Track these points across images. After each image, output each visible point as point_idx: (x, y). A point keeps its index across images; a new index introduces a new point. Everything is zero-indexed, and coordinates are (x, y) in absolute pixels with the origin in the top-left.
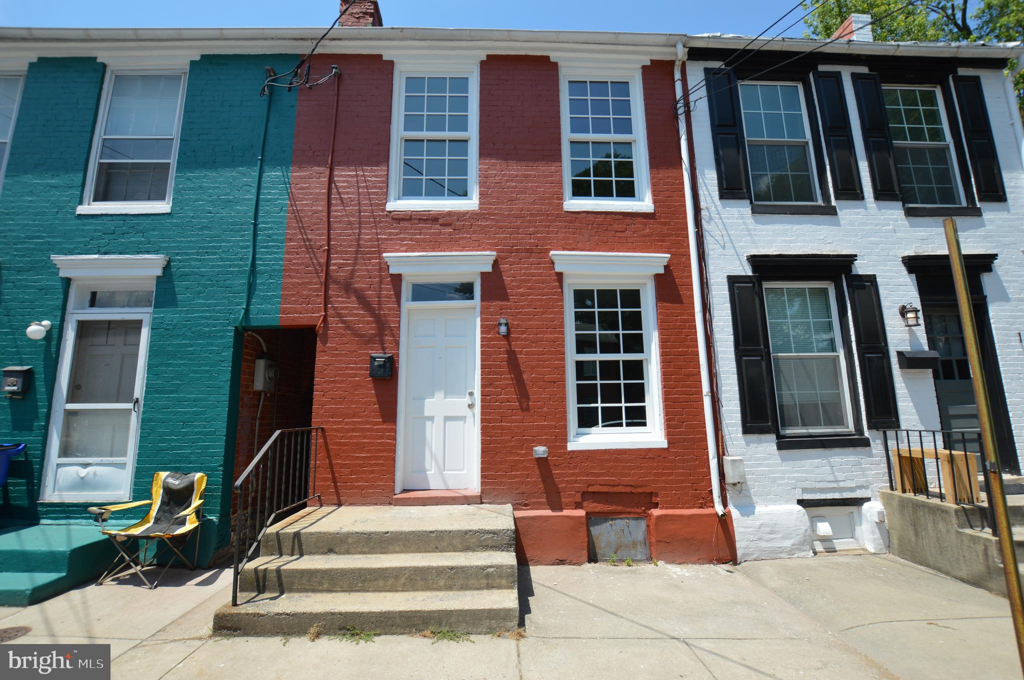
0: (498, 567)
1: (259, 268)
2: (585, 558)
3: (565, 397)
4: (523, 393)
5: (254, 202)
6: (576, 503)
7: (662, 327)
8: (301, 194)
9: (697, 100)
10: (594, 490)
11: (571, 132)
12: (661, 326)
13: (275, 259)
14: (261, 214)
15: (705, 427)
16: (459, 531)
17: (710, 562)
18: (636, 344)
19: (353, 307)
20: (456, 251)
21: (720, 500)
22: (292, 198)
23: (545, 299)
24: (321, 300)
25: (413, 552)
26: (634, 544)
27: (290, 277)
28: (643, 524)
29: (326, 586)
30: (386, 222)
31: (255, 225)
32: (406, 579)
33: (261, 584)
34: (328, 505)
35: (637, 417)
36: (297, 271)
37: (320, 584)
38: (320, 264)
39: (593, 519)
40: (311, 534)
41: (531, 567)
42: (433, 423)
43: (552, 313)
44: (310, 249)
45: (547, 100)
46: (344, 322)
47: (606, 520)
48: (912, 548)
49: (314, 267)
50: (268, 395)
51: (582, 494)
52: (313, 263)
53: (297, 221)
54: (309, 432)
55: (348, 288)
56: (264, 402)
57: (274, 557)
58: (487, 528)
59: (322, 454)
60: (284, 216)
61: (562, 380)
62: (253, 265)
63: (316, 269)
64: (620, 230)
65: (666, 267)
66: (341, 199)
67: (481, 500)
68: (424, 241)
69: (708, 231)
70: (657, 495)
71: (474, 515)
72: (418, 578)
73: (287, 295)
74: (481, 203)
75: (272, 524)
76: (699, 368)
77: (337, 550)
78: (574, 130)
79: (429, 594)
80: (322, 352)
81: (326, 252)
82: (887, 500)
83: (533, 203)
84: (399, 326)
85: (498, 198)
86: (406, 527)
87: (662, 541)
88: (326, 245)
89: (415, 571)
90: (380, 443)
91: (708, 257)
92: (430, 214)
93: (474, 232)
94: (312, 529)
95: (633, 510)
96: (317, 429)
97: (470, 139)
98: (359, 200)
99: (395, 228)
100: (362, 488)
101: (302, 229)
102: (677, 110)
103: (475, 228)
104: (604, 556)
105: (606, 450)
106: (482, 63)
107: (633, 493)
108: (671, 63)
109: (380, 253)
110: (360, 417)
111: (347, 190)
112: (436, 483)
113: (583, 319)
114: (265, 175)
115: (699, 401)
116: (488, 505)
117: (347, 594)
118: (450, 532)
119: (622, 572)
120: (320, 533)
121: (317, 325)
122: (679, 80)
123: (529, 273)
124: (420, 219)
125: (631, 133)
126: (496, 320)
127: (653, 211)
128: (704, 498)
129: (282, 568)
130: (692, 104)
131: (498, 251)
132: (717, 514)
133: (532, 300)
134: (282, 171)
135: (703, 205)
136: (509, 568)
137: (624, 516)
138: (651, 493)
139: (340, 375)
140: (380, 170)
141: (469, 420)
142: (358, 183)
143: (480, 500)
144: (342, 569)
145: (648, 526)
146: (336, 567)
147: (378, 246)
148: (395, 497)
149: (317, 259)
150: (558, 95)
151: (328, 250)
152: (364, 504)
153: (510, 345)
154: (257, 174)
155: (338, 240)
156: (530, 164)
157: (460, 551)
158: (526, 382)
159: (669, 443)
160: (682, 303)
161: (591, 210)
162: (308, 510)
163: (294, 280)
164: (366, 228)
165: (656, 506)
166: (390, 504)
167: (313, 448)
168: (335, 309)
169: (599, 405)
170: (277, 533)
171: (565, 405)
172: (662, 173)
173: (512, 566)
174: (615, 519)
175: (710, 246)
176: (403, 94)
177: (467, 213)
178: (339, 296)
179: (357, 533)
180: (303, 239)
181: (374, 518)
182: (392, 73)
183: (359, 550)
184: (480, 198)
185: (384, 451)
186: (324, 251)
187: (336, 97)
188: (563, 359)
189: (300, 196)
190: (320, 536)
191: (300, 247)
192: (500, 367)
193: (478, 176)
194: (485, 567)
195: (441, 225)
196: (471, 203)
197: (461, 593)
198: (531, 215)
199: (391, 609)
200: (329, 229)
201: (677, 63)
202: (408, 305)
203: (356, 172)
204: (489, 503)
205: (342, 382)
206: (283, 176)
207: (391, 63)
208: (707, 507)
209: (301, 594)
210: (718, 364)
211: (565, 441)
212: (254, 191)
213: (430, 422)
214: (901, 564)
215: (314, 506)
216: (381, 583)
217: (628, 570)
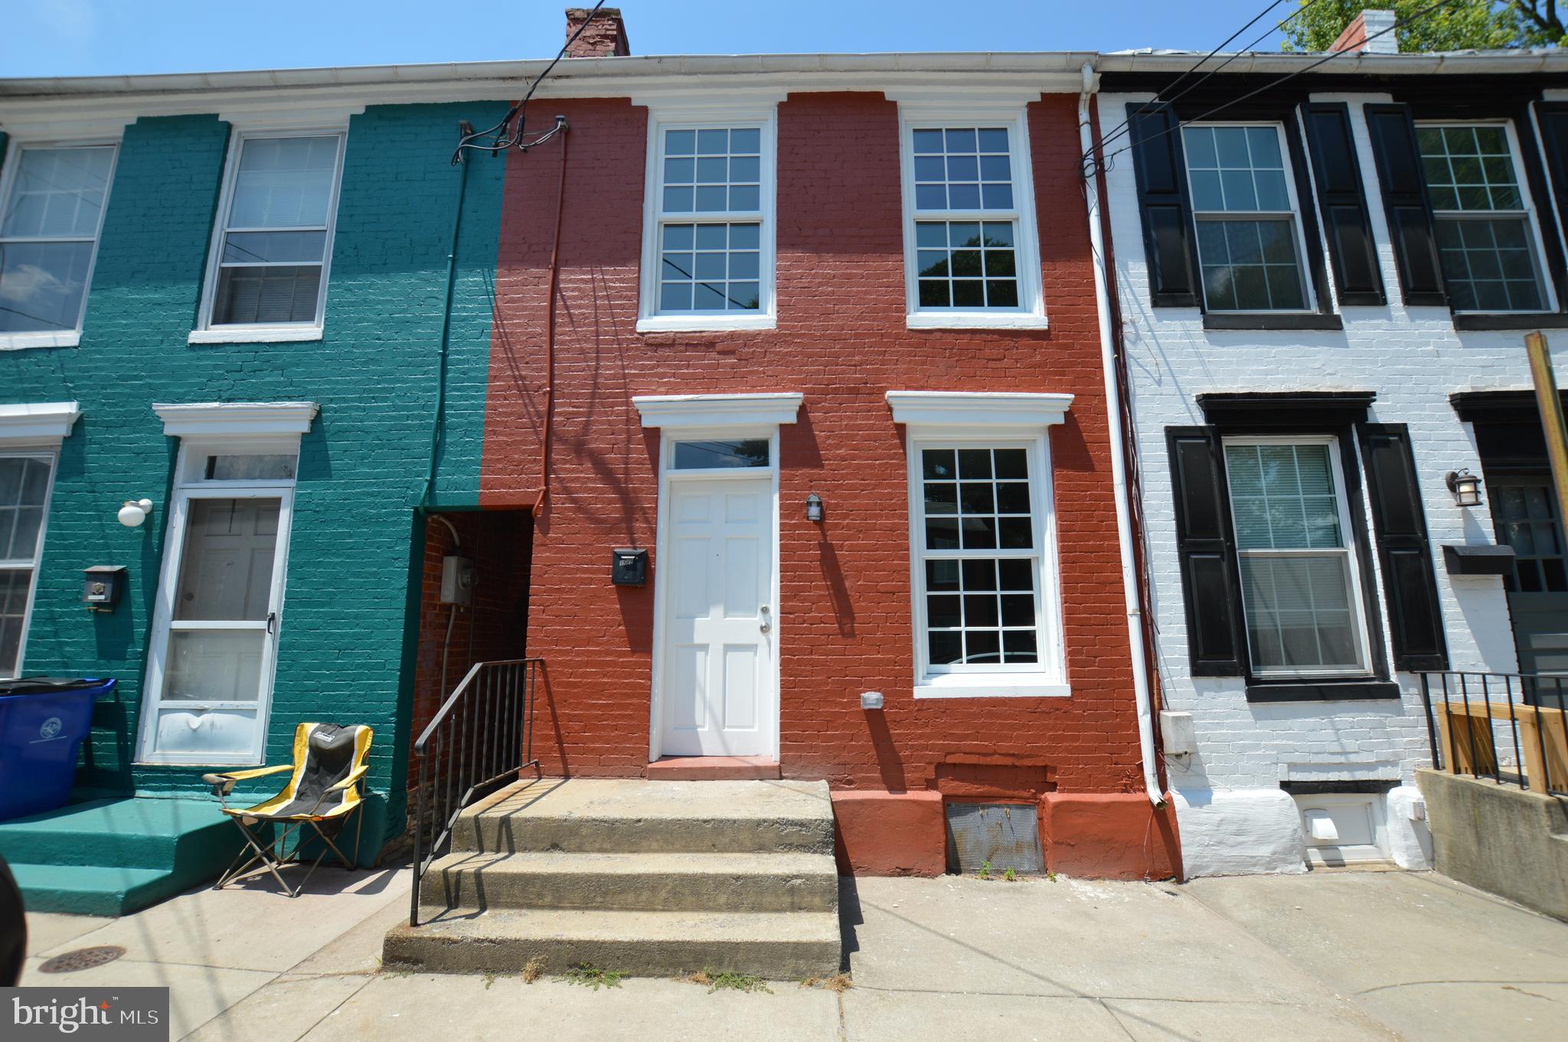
0: (809, 878)
1: (449, 421)
2: (942, 866)
3: (910, 617)
4: (844, 609)
5: (442, 323)
6: (927, 780)
7: (1062, 508)
8: (509, 308)
9: (1115, 154)
10: (957, 762)
11: (918, 208)
12: (1059, 505)
13: (473, 407)
14: (452, 340)
15: (1131, 665)
16: (748, 821)
17: (1140, 877)
18: (1020, 534)
19: (588, 478)
20: (742, 392)
21: (1156, 780)
22: (498, 315)
23: (879, 464)
24: (541, 467)
25: (678, 851)
26: (1019, 847)
27: (495, 433)
28: (1032, 815)
29: (548, 900)
30: (637, 349)
31: (444, 356)
32: (669, 892)
33: (453, 894)
34: (550, 776)
35: (1023, 648)
36: (505, 424)
37: (540, 896)
38: (538, 414)
39: (954, 806)
40: (527, 820)
41: (857, 879)
42: (707, 654)
43: (889, 486)
44: (523, 390)
45: (881, 160)
46: (574, 501)
47: (974, 808)
48: (1471, 862)
49: (530, 418)
50: (462, 610)
51: (936, 767)
52: (528, 412)
53: (505, 349)
54: (523, 666)
55: (579, 448)
56: (455, 620)
57: (471, 854)
58: (791, 817)
59: (541, 700)
60: (486, 342)
61: (905, 590)
62: (441, 415)
63: (532, 421)
64: (994, 357)
65: (1068, 415)
66: (570, 315)
67: (781, 772)
68: (694, 377)
69: (1133, 358)
70: (1054, 770)
71: (770, 796)
72: (687, 892)
73: (491, 459)
74: (779, 319)
75: (468, 804)
76: (1121, 572)
77: (564, 845)
78: (921, 205)
79: (702, 916)
80: (542, 545)
81: (547, 396)
82: (1428, 784)
83: (860, 318)
84: (657, 506)
85: (806, 311)
86: (669, 813)
87: (1063, 843)
88: (548, 384)
89: (682, 880)
90: (627, 684)
91: (1135, 398)
92: (703, 337)
93: (770, 363)
94: (527, 813)
95: (1016, 793)
96: (534, 661)
97: (762, 221)
98: (596, 317)
99: (650, 359)
100: (600, 752)
101: (512, 362)
102: (1082, 169)
103: (773, 357)
104: (971, 864)
105: (973, 699)
106: (781, 106)
107: (1017, 767)
108: (1075, 98)
109: (628, 396)
110: (598, 645)
111: (579, 302)
112: (711, 746)
113: (937, 496)
114: (458, 281)
115: (1121, 624)
116: (791, 781)
117: (579, 913)
118: (735, 821)
119: (1000, 890)
120: (540, 819)
121: (533, 505)
122: (1087, 123)
123: (853, 425)
124: (687, 344)
125: (1012, 207)
126: (803, 497)
127: (1046, 327)
128: (1129, 777)
129: (483, 871)
130: (1107, 161)
131: (807, 392)
132: (1150, 802)
133: (859, 467)
134: (484, 275)
135: (1125, 316)
136: (825, 880)
137: (1002, 802)
138: (1045, 767)
139: (568, 581)
140: (628, 271)
141: (762, 650)
142: (594, 291)
143: (777, 773)
144: (573, 875)
145: (1040, 819)
146: (564, 871)
147: (625, 385)
148: (650, 766)
149: (534, 407)
150: (898, 152)
151: (551, 393)
152: (604, 777)
153: (824, 536)
154: (446, 280)
155: (565, 378)
156: (855, 257)
157: (750, 852)
158: (849, 593)
159: (1073, 689)
160: (1093, 469)
161: (949, 327)
162: (520, 783)
163: (501, 438)
164: (608, 359)
165: (1053, 787)
166: (642, 777)
167: (528, 690)
168: (561, 480)
169: (963, 629)
170: (476, 818)
171: (910, 628)
172: (1061, 269)
173: (830, 877)
174: (989, 807)
175: (1138, 381)
176: (662, 156)
177: (759, 334)
178: (566, 462)
179: (594, 820)
180: (514, 377)
181: (619, 798)
182: (646, 126)
183: (597, 845)
184: (778, 312)
185: (633, 696)
186: (544, 393)
187: (563, 162)
188: (907, 558)
189: (510, 312)
190: (539, 823)
191: (509, 388)
192: (809, 568)
193: (775, 279)
194: (788, 876)
195: (719, 353)
196: (765, 319)
197: (753, 916)
198: (857, 336)
199: (647, 938)
200: (552, 360)
201: (1083, 96)
202: (669, 474)
203: (593, 274)
204: (793, 778)
205: (571, 590)
206: (485, 282)
207: (644, 111)
208: (1135, 791)
209: (512, 912)
210: (1152, 566)
211: (910, 683)
212: (443, 305)
213: (703, 653)
214: (1453, 888)
215: (529, 778)
216: (631, 897)
217: (1010, 888)
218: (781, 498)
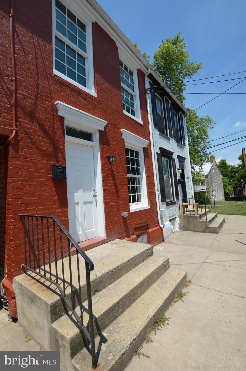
0: (166, 261)
3: (128, 191)
4: (117, 189)
6: (133, 233)
10: (137, 227)
12: (146, 166)
23: (121, 149)
25: (129, 271)
28: (146, 236)
30: (54, 81)
43: (123, 155)
47: (139, 237)
51: (134, 229)
55: (31, 115)
61: (127, 184)
65: (147, 146)
68: (75, 102)
70: (149, 225)
72: (150, 280)
74: (97, 95)
76: (154, 181)
77: (99, 289)
80: (15, 158)
82: (180, 217)
83: (115, 105)
85: (103, 96)
87: (152, 240)
89: (148, 277)
92: (77, 89)
97: (88, 58)
98: (36, 56)
99: (59, 88)
102: (146, 91)
103: (96, 106)
105: (139, 211)
106: (93, 23)
107: (145, 225)
110: (47, 205)
111: (27, 44)
118: (139, 254)
121: (10, 137)
122: (146, 81)
123: (115, 136)
124: (72, 89)
125: (134, 92)
126: (106, 154)
127: (143, 125)
128: (157, 223)
132: (160, 228)
133: (117, 149)
137: (143, 234)
139: (31, 176)
140: (48, 45)
141: (94, 203)
142: (34, 44)
143: (107, 241)
151: (16, 81)
153: (112, 167)
155: (22, 77)
157: (142, 262)
158: (117, 185)
159: (151, 207)
160: (150, 159)
161: (130, 117)
164: (42, 79)
165: (149, 228)
171: (128, 194)
172: (144, 112)
177: (93, 97)
184: (97, 92)
186: (12, 80)
192: (109, 177)
194: (163, 263)
195: (82, 97)
196: (92, 91)
198: (114, 110)
200: (15, 65)
201: (147, 75)
202: (67, 138)
203: (33, 35)
204: (110, 241)
208: (158, 226)
211: (129, 209)
213: (77, 205)
218: (101, 154)
